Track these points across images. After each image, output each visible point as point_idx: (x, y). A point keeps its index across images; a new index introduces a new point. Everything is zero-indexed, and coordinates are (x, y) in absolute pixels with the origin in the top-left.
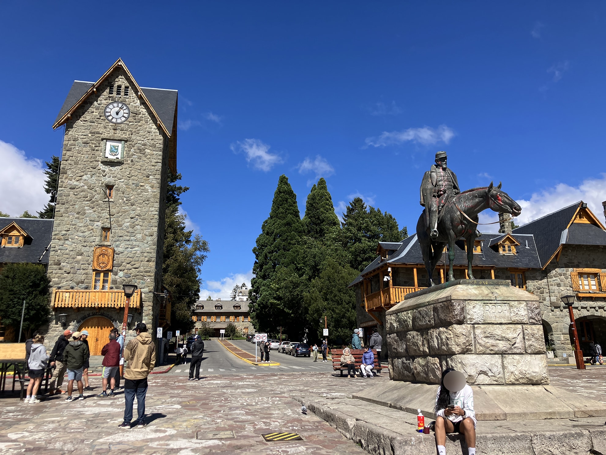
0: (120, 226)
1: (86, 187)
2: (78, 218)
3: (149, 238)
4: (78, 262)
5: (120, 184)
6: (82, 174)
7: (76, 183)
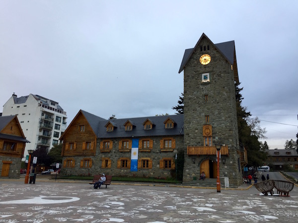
1: (195, 98)
2: (194, 112)
4: (196, 133)
6: (193, 91)
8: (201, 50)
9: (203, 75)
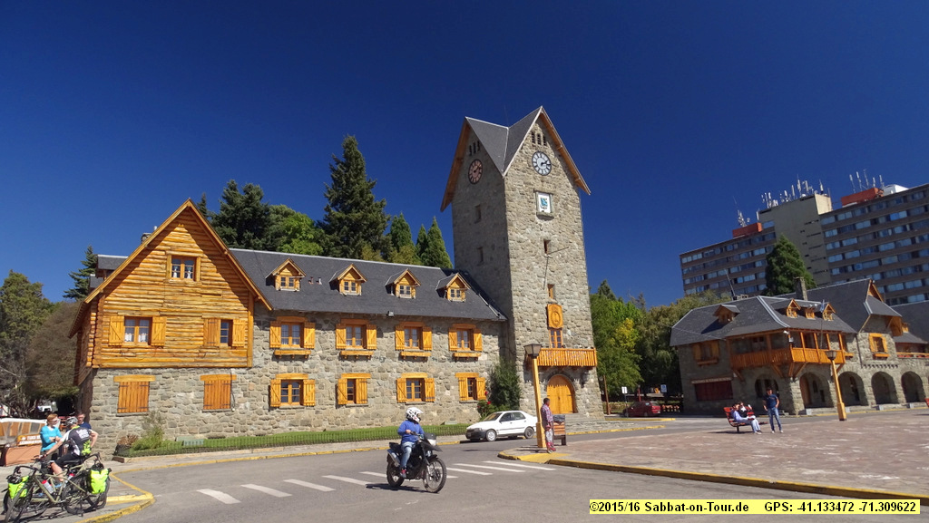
0: (561, 283)
1: (530, 241)
2: (528, 273)
3: (583, 296)
4: (535, 319)
5: (555, 240)
6: (524, 227)
7: (522, 236)
8: (534, 142)
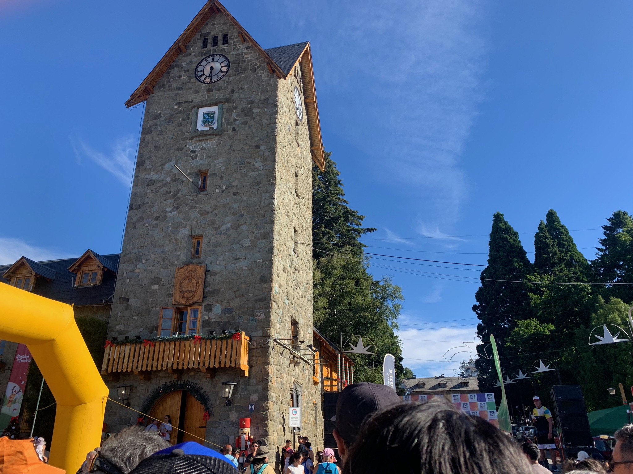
3: (262, 243)
4: (153, 295)
5: (217, 166)
7: (155, 176)
8: (205, 46)
9: (202, 111)
